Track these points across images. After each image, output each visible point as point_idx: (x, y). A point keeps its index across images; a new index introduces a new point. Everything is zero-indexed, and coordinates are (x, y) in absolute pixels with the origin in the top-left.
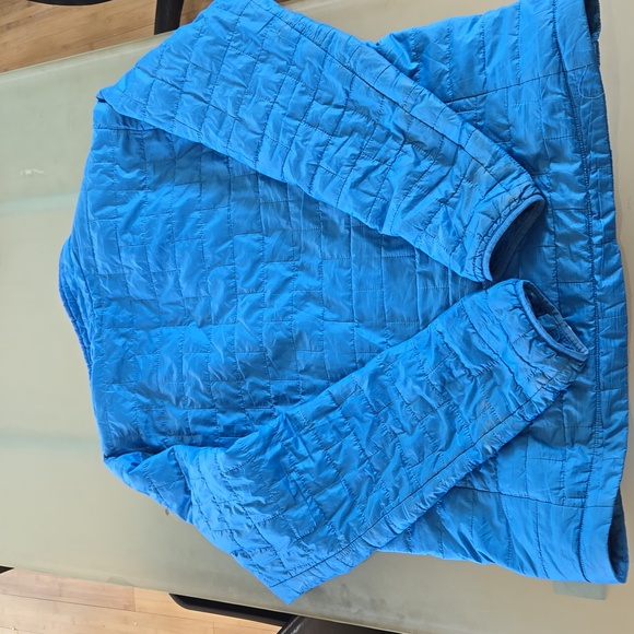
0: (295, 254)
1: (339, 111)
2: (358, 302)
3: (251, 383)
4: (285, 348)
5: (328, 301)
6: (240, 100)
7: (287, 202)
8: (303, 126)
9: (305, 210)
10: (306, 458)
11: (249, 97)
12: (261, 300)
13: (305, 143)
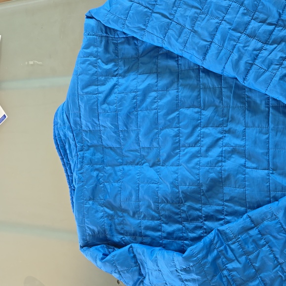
0: (224, 121)
1: (271, 28)
3: (189, 206)
4: (216, 184)
5: (250, 155)
6: (196, 18)
7: (221, 88)
8: (243, 37)
9: (234, 93)
10: (233, 261)
11: (203, 16)
12: (199, 152)
13: (246, 48)
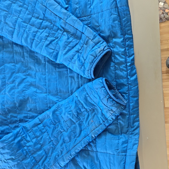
0: (26, 70)
1: (41, 21)
2: (49, 86)
3: (11, 115)
4: (23, 103)
5: (38, 86)
6: (6, 16)
7: (23, 52)
8: (29, 26)
9: (30, 55)
10: (30, 141)
11: (9, 15)
12: (14, 86)
13: (29, 31)
